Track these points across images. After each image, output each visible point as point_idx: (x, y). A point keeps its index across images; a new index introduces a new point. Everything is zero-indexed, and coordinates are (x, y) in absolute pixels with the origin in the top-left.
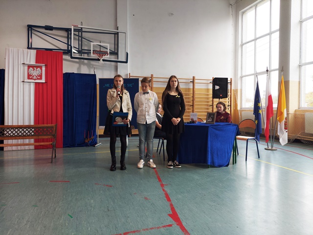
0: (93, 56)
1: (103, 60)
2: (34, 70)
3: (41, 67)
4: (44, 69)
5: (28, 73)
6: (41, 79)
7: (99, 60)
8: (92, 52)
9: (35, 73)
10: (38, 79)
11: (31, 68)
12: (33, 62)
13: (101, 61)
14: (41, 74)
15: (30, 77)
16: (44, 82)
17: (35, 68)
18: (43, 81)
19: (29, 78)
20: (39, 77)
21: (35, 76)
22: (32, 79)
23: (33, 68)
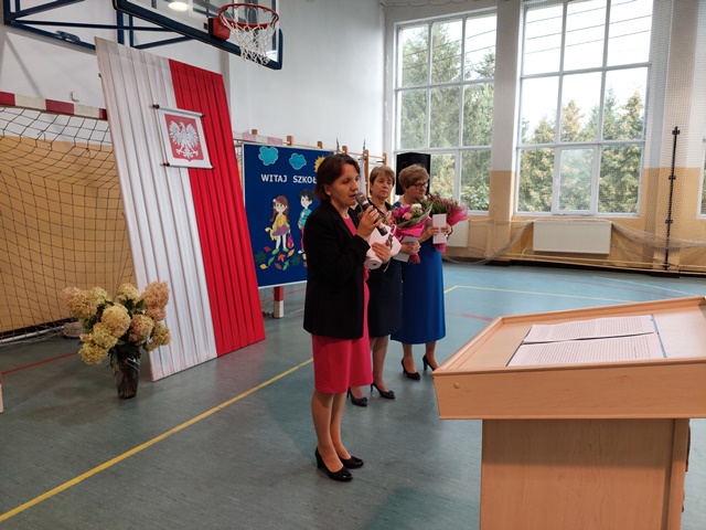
2: (181, 128)
3: (193, 122)
4: (200, 126)
5: (171, 140)
6: (200, 157)
9: (186, 138)
10: (195, 157)
11: (173, 124)
14: (199, 142)
15: (179, 151)
16: (210, 166)
17: (182, 124)
18: (206, 163)
19: (176, 155)
20: (196, 153)
21: (187, 150)
22: (181, 156)
23: (178, 124)
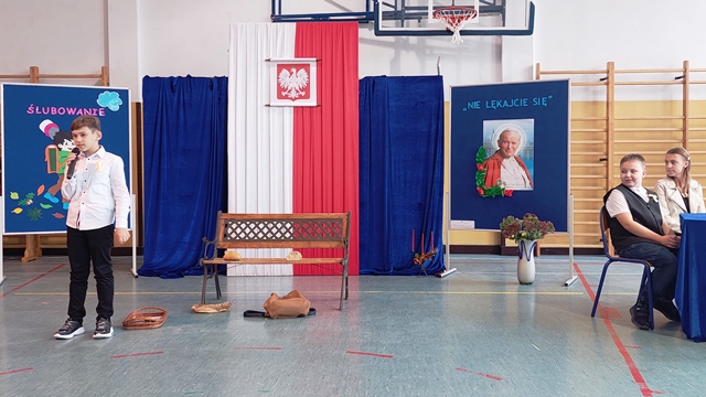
0: (433, 23)
1: (463, 33)
4: (313, 69)
5: (279, 84)
7: (449, 32)
8: (431, 11)
9: (295, 81)
12: (289, 55)
13: (457, 34)
16: (315, 104)
18: (312, 102)
19: (280, 97)
23: (289, 70)
